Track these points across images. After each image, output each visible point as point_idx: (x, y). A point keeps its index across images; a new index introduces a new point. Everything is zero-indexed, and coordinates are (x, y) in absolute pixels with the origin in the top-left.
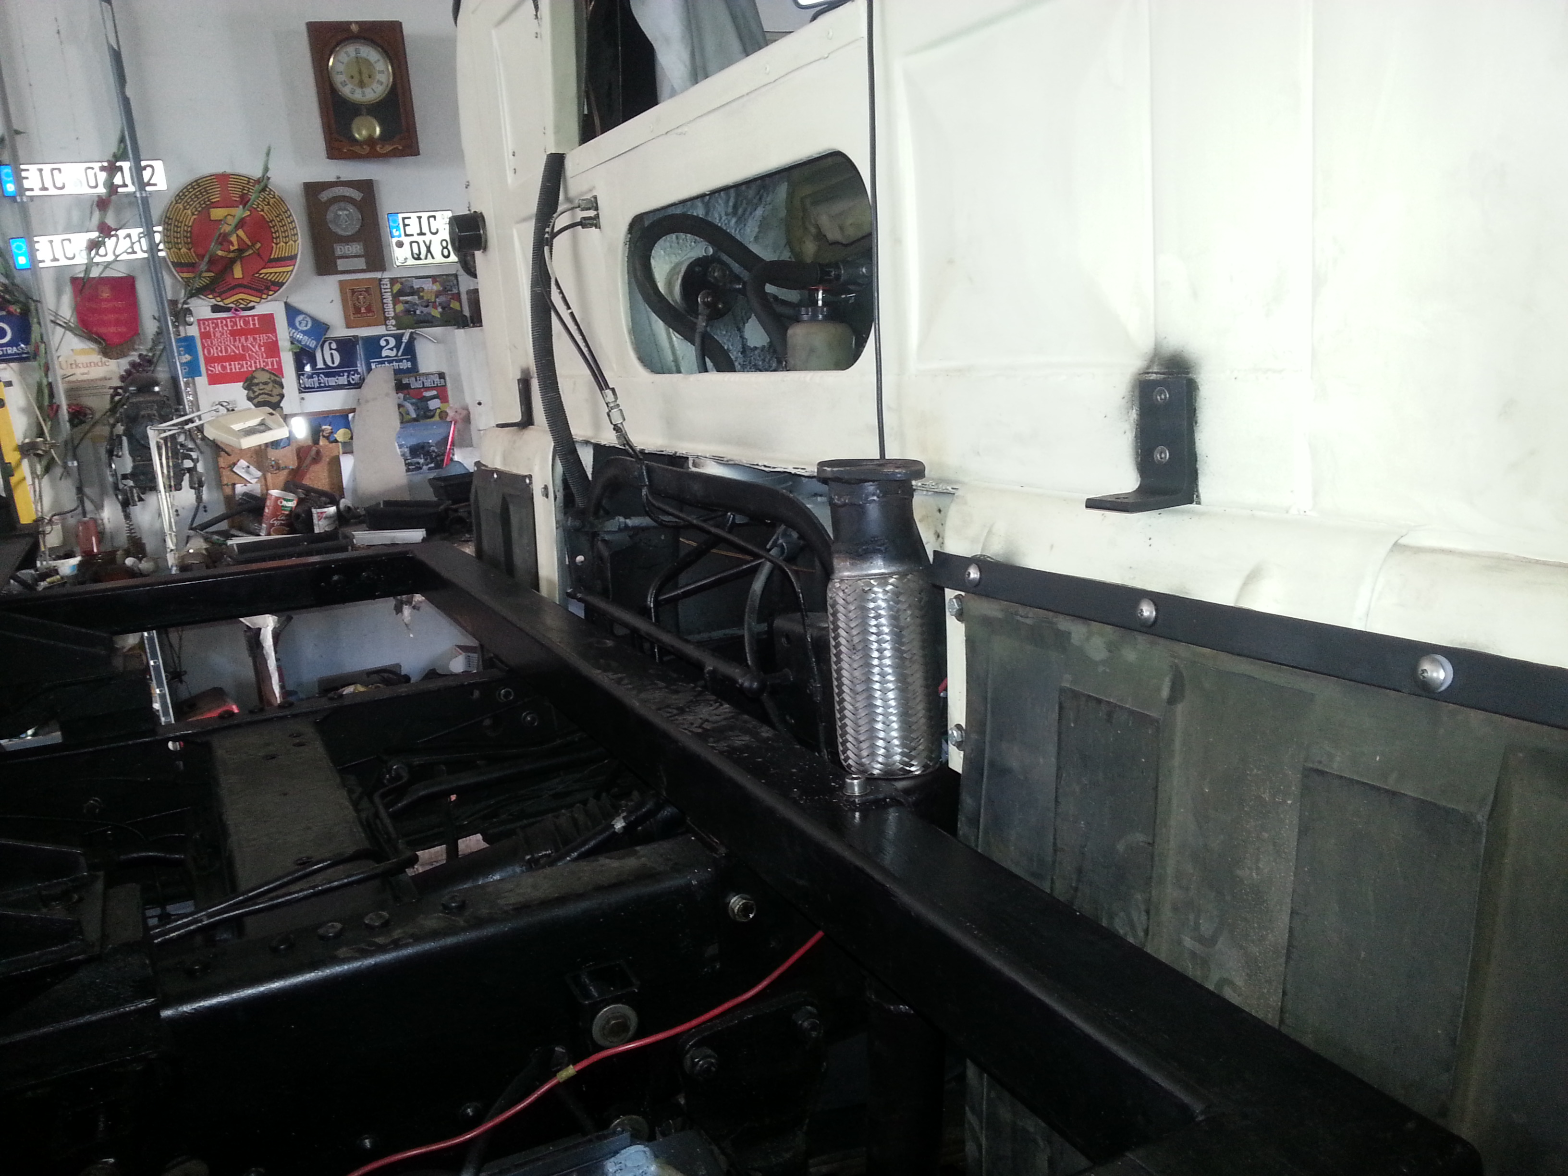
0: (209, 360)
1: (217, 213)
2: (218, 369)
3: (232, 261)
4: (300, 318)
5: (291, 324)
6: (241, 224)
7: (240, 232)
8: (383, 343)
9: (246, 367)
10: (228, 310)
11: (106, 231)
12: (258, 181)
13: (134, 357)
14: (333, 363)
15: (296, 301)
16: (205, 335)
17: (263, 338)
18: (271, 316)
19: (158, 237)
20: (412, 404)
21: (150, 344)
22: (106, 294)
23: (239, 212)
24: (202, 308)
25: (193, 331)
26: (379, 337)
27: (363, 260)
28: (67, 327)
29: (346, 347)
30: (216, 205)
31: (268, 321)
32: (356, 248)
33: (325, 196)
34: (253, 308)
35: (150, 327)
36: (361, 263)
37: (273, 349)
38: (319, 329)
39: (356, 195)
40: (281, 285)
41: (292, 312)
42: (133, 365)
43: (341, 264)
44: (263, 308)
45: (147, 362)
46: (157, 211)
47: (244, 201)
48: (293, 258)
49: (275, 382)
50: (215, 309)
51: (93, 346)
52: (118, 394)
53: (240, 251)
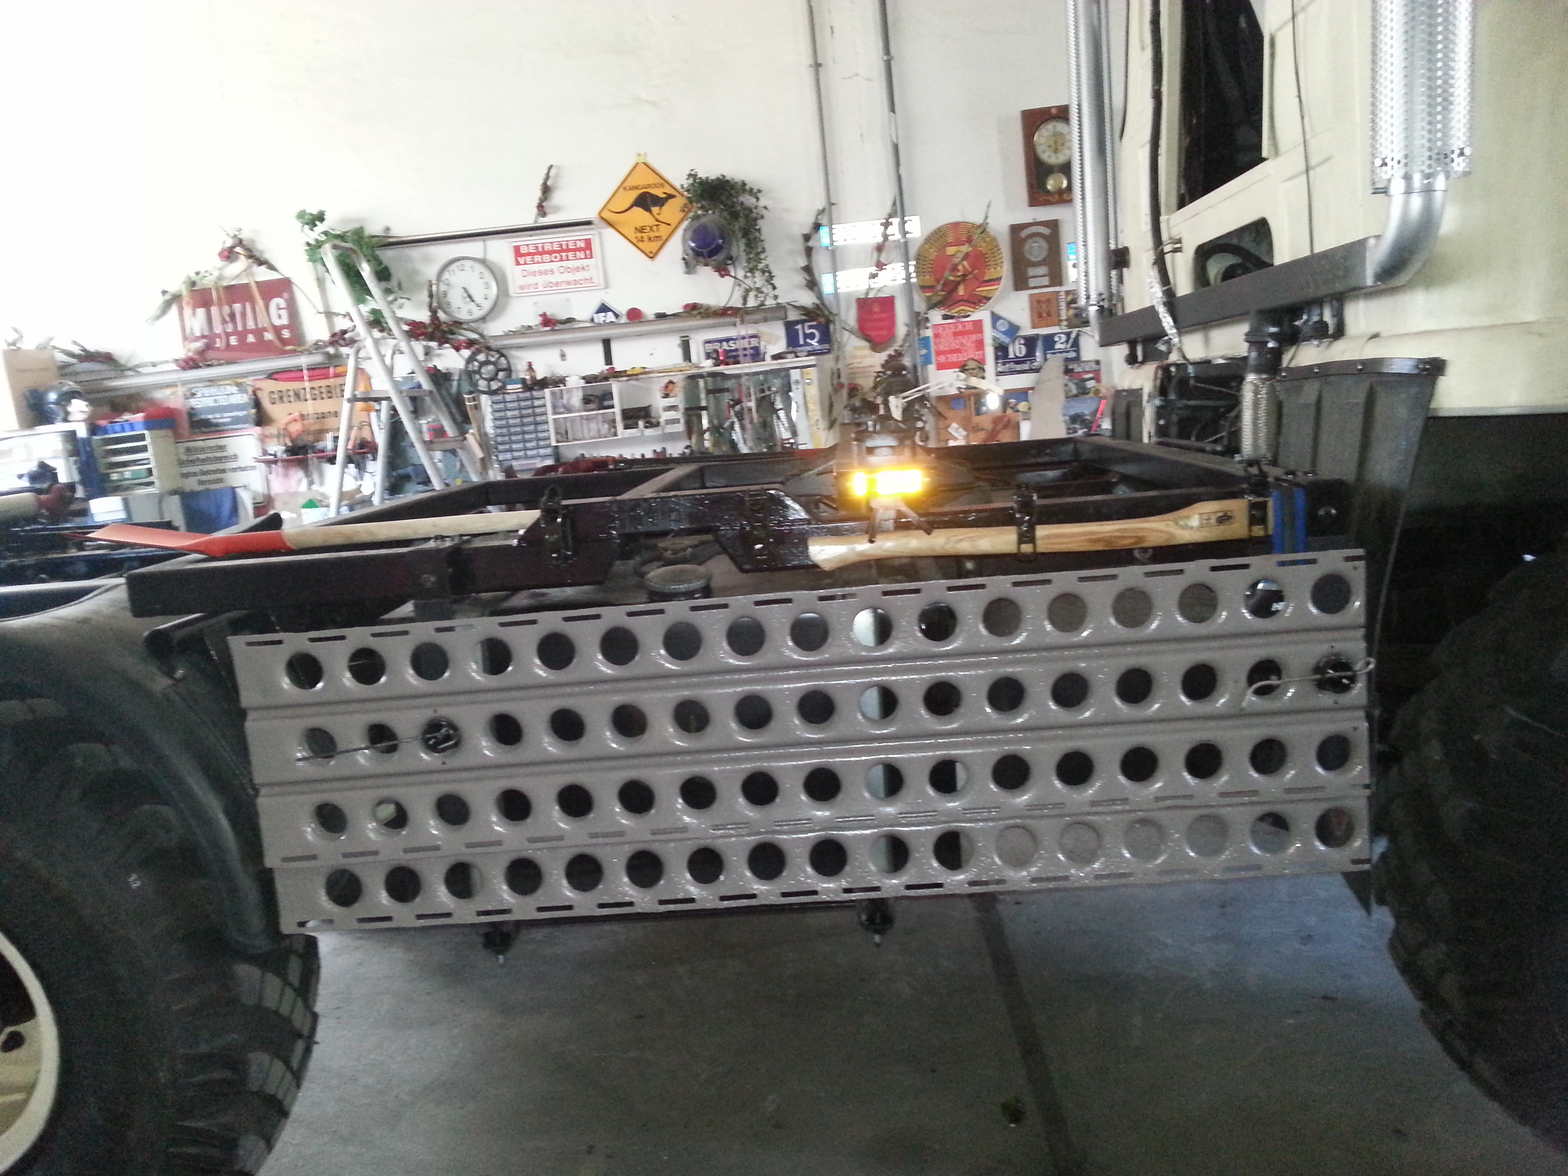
0: (939, 353)
1: (951, 250)
2: (942, 359)
3: (958, 284)
4: (1001, 321)
5: (994, 326)
6: (966, 256)
7: (965, 263)
8: (1056, 339)
9: (962, 357)
10: (952, 317)
11: (880, 266)
12: (980, 226)
13: (891, 351)
14: (1020, 353)
15: (1000, 310)
16: (937, 336)
17: (974, 337)
18: (981, 321)
19: (912, 269)
20: (1076, 384)
21: (900, 342)
22: (876, 309)
23: (965, 249)
24: (936, 317)
25: (929, 333)
26: (1053, 335)
27: (1047, 278)
28: (851, 332)
29: (1030, 342)
30: (950, 244)
31: (978, 324)
32: (1043, 270)
33: (1024, 233)
34: (969, 316)
35: (901, 330)
36: (1046, 281)
37: (980, 345)
38: (1013, 330)
39: (1045, 231)
40: (988, 299)
41: (995, 318)
42: (890, 356)
43: (1032, 282)
44: (976, 316)
45: (899, 354)
46: (913, 251)
47: (969, 240)
48: (999, 279)
49: (980, 368)
50: (945, 317)
51: (867, 344)
52: (880, 376)
53: (964, 276)
